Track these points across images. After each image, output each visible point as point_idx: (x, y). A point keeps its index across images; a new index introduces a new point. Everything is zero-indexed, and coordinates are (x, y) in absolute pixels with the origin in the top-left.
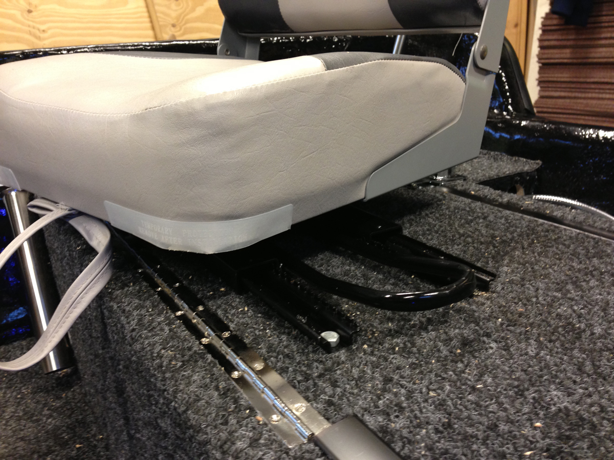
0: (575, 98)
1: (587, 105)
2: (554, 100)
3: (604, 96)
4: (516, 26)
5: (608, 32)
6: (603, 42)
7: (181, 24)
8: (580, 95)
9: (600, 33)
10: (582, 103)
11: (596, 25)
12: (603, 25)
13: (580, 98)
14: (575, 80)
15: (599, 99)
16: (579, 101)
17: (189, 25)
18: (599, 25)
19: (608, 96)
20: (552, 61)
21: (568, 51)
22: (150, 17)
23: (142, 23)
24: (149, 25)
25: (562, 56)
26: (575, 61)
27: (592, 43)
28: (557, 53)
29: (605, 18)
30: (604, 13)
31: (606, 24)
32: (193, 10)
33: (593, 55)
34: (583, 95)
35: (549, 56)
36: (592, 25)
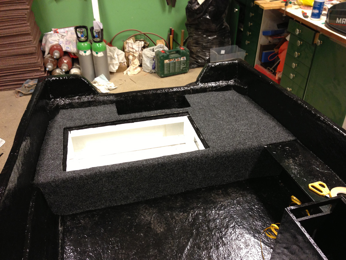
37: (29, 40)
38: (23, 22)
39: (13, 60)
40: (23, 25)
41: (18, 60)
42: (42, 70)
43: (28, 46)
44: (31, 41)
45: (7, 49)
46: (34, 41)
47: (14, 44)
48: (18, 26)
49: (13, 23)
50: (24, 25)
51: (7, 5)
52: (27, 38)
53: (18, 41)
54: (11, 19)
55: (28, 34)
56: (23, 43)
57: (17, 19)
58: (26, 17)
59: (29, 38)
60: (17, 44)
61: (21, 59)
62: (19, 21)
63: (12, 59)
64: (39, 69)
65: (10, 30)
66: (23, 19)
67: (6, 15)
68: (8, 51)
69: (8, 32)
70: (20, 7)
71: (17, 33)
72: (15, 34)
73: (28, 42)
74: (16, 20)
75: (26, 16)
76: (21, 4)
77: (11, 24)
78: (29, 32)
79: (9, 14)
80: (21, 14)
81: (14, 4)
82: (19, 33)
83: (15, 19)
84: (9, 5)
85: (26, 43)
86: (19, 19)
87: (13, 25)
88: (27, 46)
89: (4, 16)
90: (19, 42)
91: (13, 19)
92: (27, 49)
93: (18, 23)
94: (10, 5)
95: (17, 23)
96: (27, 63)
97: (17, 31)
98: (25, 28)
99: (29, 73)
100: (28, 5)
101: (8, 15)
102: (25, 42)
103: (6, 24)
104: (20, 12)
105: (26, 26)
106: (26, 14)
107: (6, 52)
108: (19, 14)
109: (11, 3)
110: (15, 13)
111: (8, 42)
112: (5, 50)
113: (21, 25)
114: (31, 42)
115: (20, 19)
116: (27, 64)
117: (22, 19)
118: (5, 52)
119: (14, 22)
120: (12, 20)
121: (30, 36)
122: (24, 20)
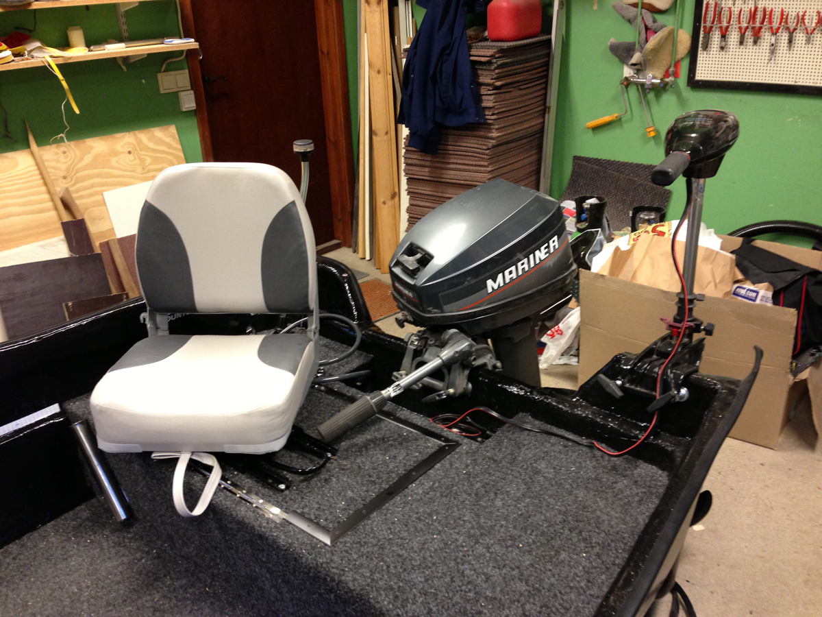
2: (422, 208)
4: (387, 133)
5: (455, 158)
6: (451, 166)
7: (72, 174)
9: (450, 159)
11: (445, 152)
12: (450, 152)
14: (435, 194)
17: (78, 175)
18: (447, 152)
20: (416, 177)
21: (427, 170)
22: (41, 174)
23: (34, 180)
24: (41, 181)
25: (423, 174)
26: (433, 179)
27: (444, 166)
28: (419, 171)
29: (450, 147)
30: (450, 143)
31: (452, 152)
32: (81, 159)
33: (445, 176)
35: (413, 172)
36: (442, 152)
40: (480, 168)
48: (471, 168)
50: (482, 169)
54: (464, 153)
57: (473, 154)
62: (476, 159)
66: (483, 156)
67: (458, 144)
71: (466, 182)
75: (487, 152)
79: (463, 142)
80: (480, 147)
83: (470, 154)
87: (464, 164)
91: (467, 154)
93: (474, 163)
95: (472, 163)
97: (467, 178)
106: (488, 149)
108: (476, 146)
113: (477, 169)
115: (478, 155)
117: (481, 156)
119: (467, 160)
122: (483, 159)
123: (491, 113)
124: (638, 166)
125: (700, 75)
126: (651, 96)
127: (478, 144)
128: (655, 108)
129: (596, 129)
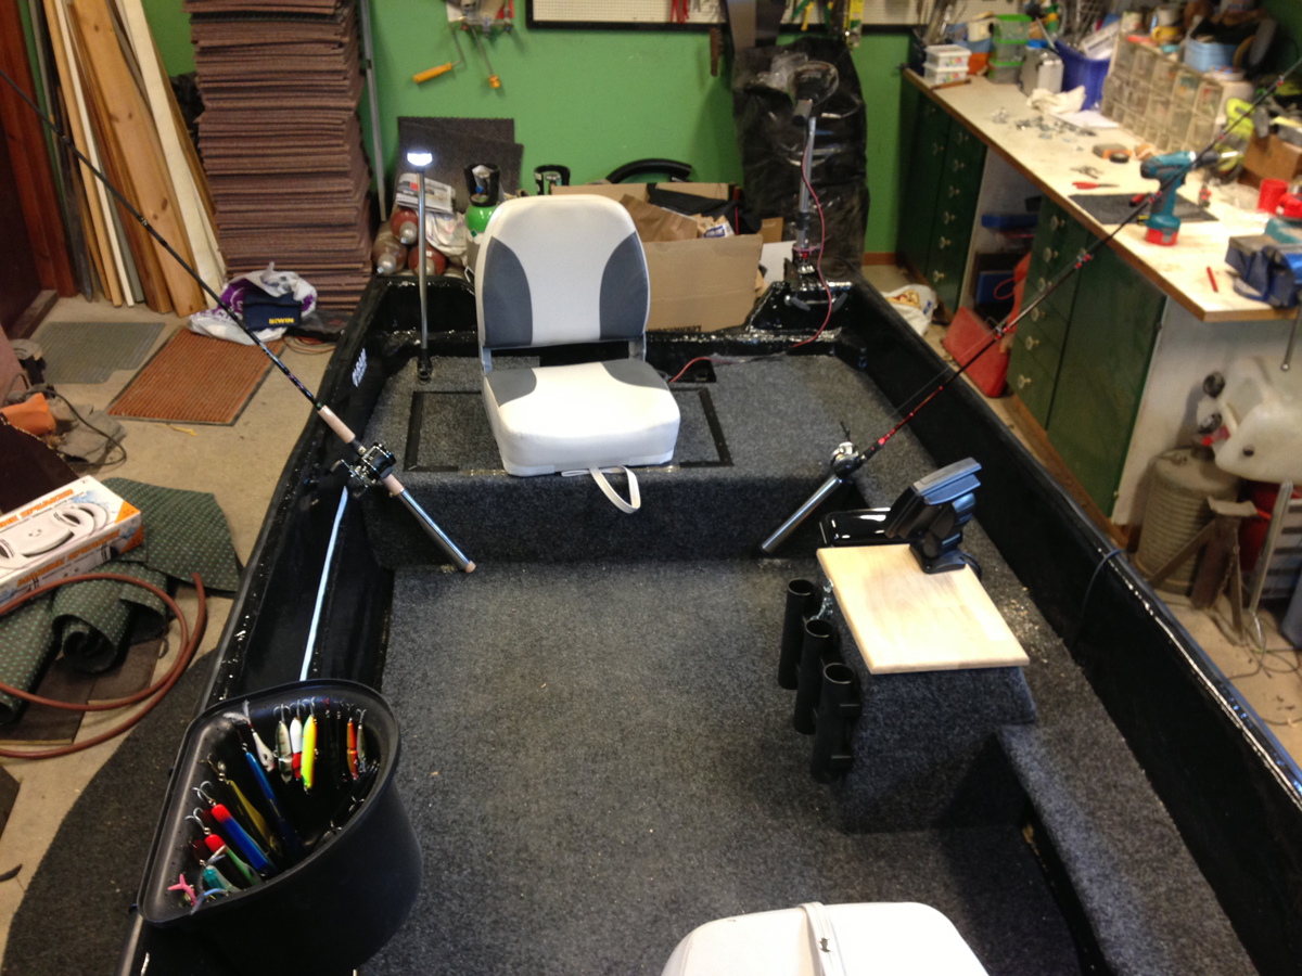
0: (267, 211)
1: (286, 217)
3: (302, 206)
5: (290, 140)
6: (286, 151)
8: (273, 207)
10: (279, 216)
12: (282, 133)
13: (272, 211)
15: (297, 210)
16: (275, 214)
19: (307, 206)
20: (229, 172)
21: (246, 161)
25: (241, 166)
27: (274, 152)
28: (232, 164)
33: (279, 166)
34: (278, 207)
35: (223, 166)
37: (343, 188)
38: (335, 142)
39: (297, 238)
40: (332, 149)
41: (309, 238)
42: (366, 270)
43: (340, 205)
44: (347, 192)
45: (285, 207)
46: (356, 192)
47: (304, 197)
48: (320, 150)
49: (309, 143)
50: (337, 149)
51: (299, 94)
52: (340, 184)
53: (314, 190)
55: (344, 174)
56: (328, 196)
57: (320, 132)
58: (342, 130)
59: (345, 185)
60: (310, 197)
61: (315, 238)
62: (326, 138)
63: (293, 235)
64: (358, 269)
65: (300, 158)
66: (337, 133)
67: (295, 121)
68: (287, 213)
69: (292, 165)
70: (332, 103)
71: (316, 170)
72: (309, 170)
73: (341, 195)
74: (318, 135)
75: (343, 127)
76: (335, 95)
77: (302, 143)
78: (346, 169)
79: (302, 117)
80: (331, 121)
81: (317, 94)
82: (321, 169)
83: (315, 132)
84: (303, 94)
85: (335, 196)
86: (324, 132)
87: (307, 147)
88: (336, 205)
89: (289, 121)
90: (316, 193)
91: (311, 132)
92: (336, 213)
93: (323, 143)
94: (307, 94)
95: (319, 143)
96: (331, 249)
97: (317, 164)
98: (337, 157)
99: (332, 275)
100: (352, 99)
101: (300, 120)
102: (333, 193)
103: (291, 143)
104: (330, 114)
105: (340, 153)
106: (344, 123)
107: (282, 214)
108: (326, 121)
109: (308, 91)
110: (318, 117)
111: (290, 190)
112: (281, 210)
113: (328, 149)
114: (347, 195)
115: (329, 133)
116: (329, 251)
117: (332, 133)
118: (277, 213)
119: (311, 140)
120: (306, 133)
121: (347, 180)
122: (336, 137)
123: (341, 78)
124: (482, 121)
125: (539, 15)
126: (484, 40)
127: (327, 118)
128: (491, 54)
129: (423, 84)
